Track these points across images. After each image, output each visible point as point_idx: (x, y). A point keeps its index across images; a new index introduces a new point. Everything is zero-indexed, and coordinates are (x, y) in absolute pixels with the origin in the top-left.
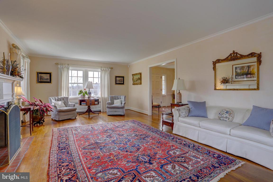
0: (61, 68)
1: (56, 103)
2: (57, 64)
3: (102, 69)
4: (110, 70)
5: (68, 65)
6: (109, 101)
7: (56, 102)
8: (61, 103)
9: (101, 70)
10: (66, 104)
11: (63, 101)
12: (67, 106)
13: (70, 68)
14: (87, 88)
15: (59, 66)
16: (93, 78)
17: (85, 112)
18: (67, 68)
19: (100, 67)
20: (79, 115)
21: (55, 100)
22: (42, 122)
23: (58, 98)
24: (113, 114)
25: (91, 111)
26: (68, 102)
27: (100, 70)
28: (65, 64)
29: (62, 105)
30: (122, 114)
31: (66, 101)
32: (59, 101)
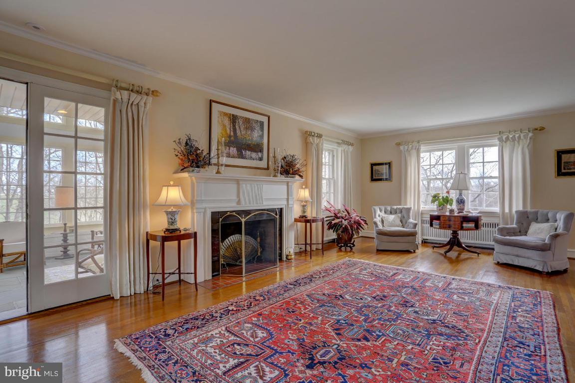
0: (405, 150)
1: (384, 217)
2: (399, 144)
3: (504, 137)
4: (530, 135)
5: (418, 142)
6: (514, 226)
7: (386, 215)
8: (394, 218)
9: (500, 140)
10: (403, 222)
11: (400, 215)
12: (405, 227)
13: (423, 148)
14: (452, 188)
15: (402, 148)
16: (483, 162)
17: (446, 243)
18: (416, 148)
19: (497, 133)
20: (433, 248)
21: (385, 212)
22: (352, 246)
23: (391, 208)
24: (511, 262)
25: (459, 244)
26: (409, 218)
27: (497, 142)
28: (413, 142)
29: (395, 222)
30: (537, 268)
31: (405, 216)
32: (393, 214)
